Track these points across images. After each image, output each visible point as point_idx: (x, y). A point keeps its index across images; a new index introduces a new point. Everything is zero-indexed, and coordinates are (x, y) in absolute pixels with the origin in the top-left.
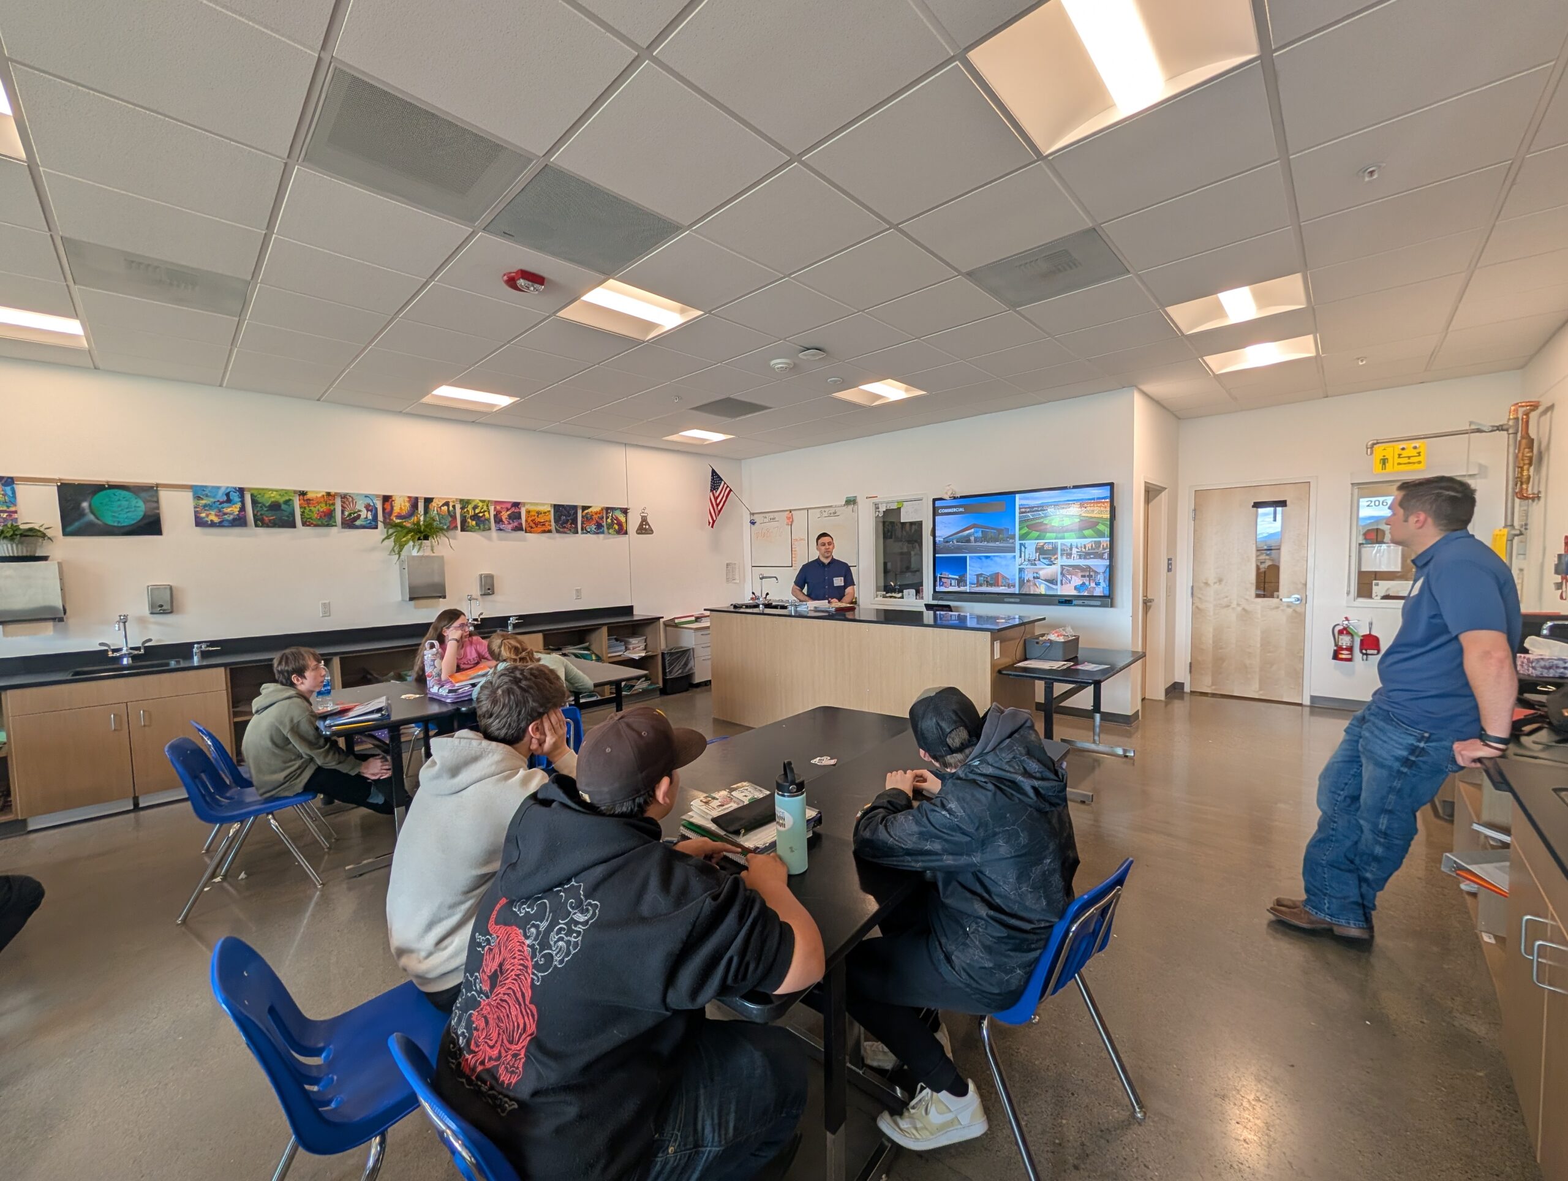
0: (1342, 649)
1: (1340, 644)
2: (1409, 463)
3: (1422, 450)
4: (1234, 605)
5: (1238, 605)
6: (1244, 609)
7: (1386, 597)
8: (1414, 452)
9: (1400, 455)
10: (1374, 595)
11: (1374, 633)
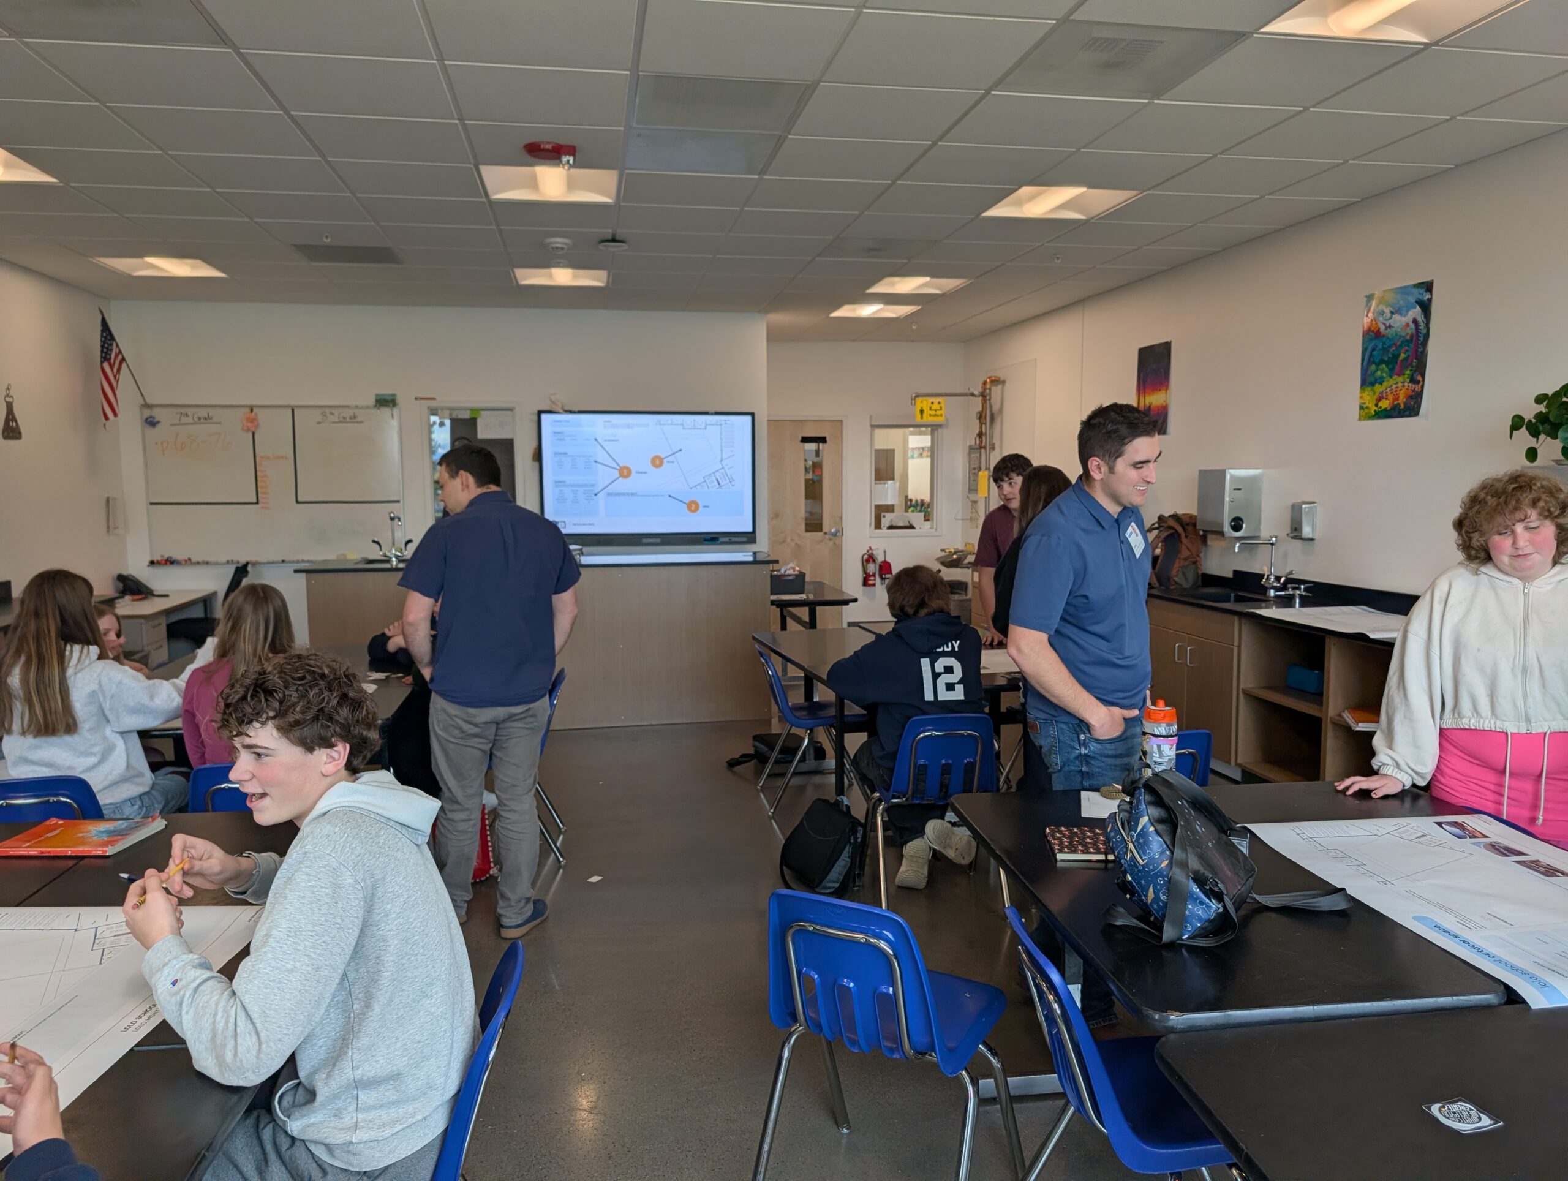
0: (870, 576)
1: (868, 571)
2: (936, 415)
3: (942, 405)
4: (788, 540)
5: (792, 540)
6: (797, 544)
7: (891, 527)
8: (938, 407)
9: (931, 408)
10: (882, 525)
11: (888, 560)
